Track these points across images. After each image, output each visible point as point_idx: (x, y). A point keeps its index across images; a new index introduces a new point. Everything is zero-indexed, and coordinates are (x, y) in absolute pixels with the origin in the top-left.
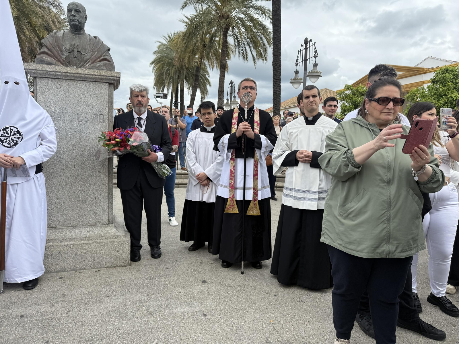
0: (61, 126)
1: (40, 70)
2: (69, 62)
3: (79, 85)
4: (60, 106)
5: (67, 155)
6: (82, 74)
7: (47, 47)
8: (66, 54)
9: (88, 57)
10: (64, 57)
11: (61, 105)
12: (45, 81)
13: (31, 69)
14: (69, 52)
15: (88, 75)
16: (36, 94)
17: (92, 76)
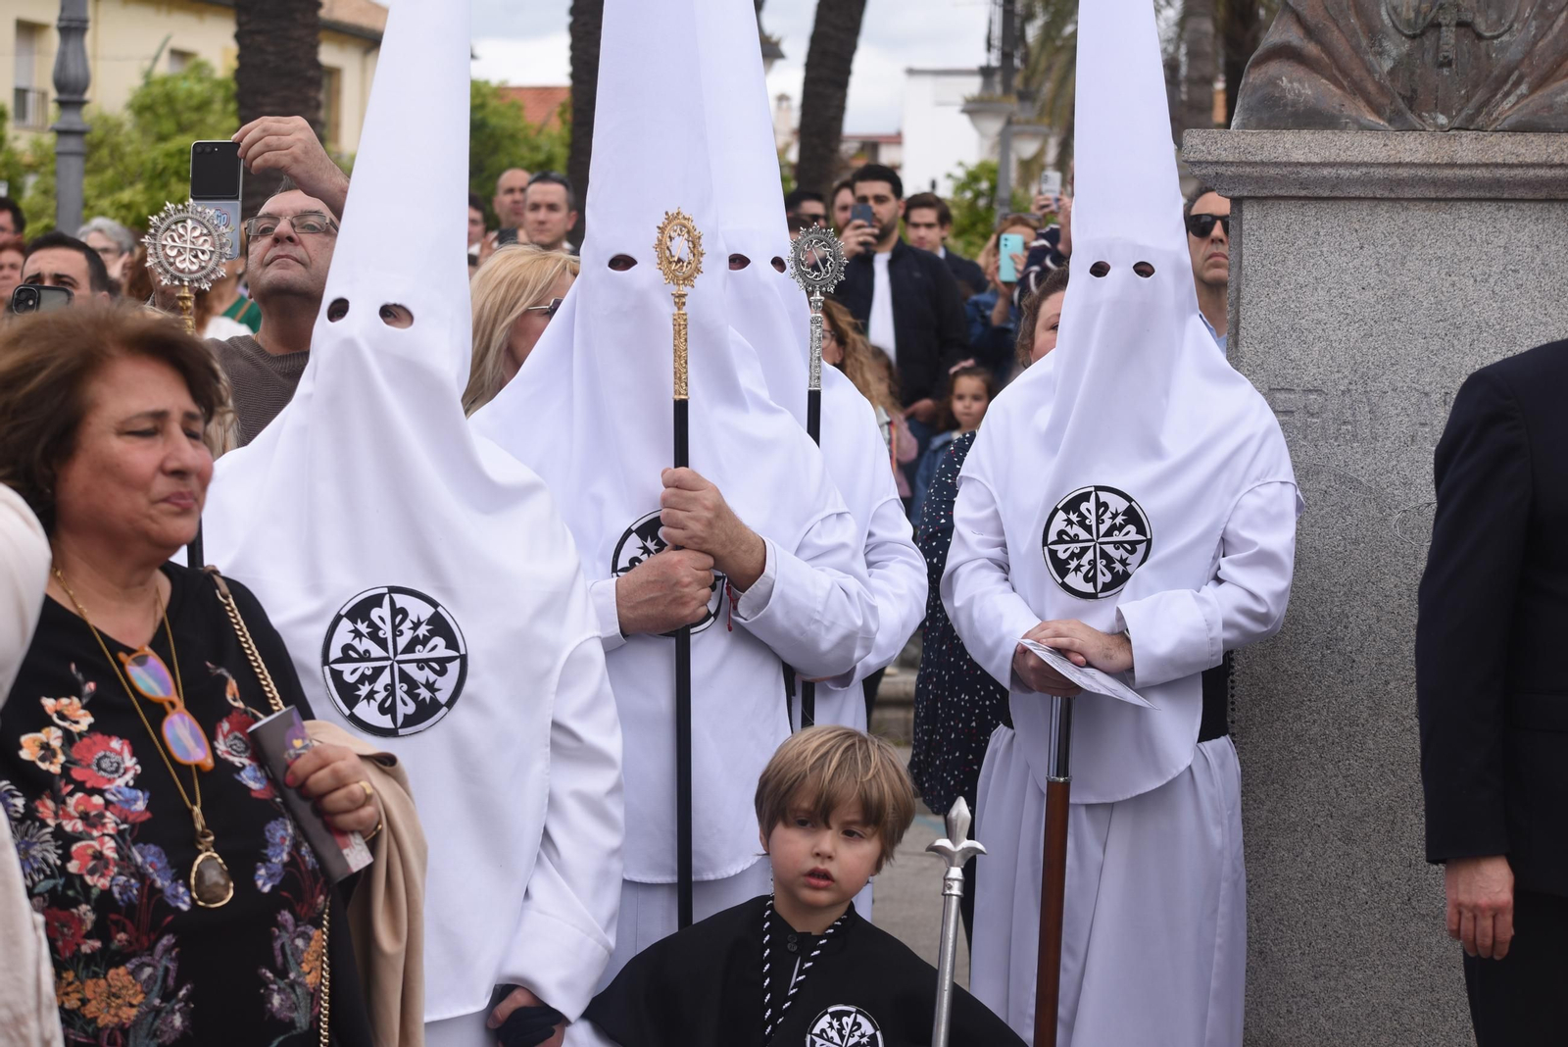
0: (1355, 470)
1: (1263, 163)
2: (1409, 94)
3: (1461, 224)
4: (1353, 357)
5: (1379, 644)
6: (1477, 165)
7: (1300, 20)
8: (1397, 46)
9: (1514, 53)
10: (1387, 65)
11: (1360, 350)
12: (1283, 217)
13: (1217, 163)
14: (1413, 37)
15: (1511, 166)
16: (1239, 290)
17: (1531, 173)
